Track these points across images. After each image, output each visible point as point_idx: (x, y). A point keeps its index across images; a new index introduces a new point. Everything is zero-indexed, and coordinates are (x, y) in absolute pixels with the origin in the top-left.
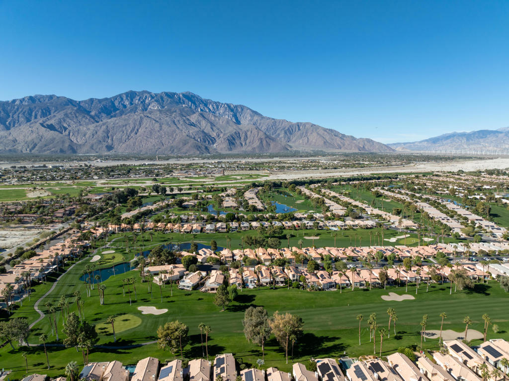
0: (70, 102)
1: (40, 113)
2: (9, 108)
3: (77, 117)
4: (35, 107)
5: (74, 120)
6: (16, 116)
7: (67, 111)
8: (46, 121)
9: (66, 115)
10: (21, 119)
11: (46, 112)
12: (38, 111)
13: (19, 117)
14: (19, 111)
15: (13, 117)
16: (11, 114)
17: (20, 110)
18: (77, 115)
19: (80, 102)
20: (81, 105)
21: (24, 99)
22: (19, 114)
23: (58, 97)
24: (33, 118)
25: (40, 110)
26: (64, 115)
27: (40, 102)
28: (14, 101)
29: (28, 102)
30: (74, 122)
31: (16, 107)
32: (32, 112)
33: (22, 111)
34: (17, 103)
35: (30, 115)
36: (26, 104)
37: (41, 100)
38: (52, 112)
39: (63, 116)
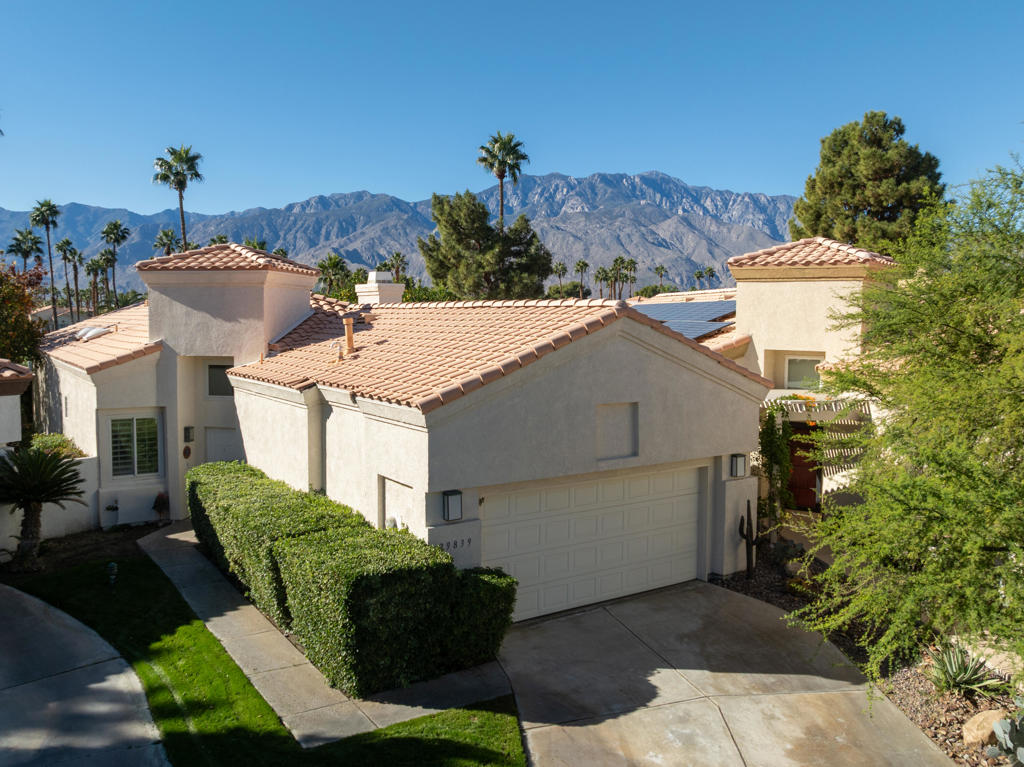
0: (396, 204)
1: (335, 229)
2: (280, 221)
3: (406, 234)
4: (327, 218)
5: (401, 242)
6: (290, 237)
7: (387, 223)
8: (346, 244)
9: (386, 231)
10: (301, 243)
11: (347, 227)
12: (332, 225)
13: (295, 237)
14: (298, 226)
15: (285, 239)
16: (282, 234)
17: (300, 223)
18: (408, 231)
19: (415, 204)
20: (419, 210)
21: (308, 202)
22: (297, 232)
23: (373, 196)
24: (322, 238)
25: (337, 223)
26: (382, 231)
27: (339, 206)
28: (290, 207)
29: (316, 208)
30: (400, 244)
31: (292, 218)
32: (320, 228)
33: (303, 225)
34: (296, 210)
35: (317, 232)
36: (312, 211)
37: (340, 203)
38: (360, 225)
39: (379, 233)
